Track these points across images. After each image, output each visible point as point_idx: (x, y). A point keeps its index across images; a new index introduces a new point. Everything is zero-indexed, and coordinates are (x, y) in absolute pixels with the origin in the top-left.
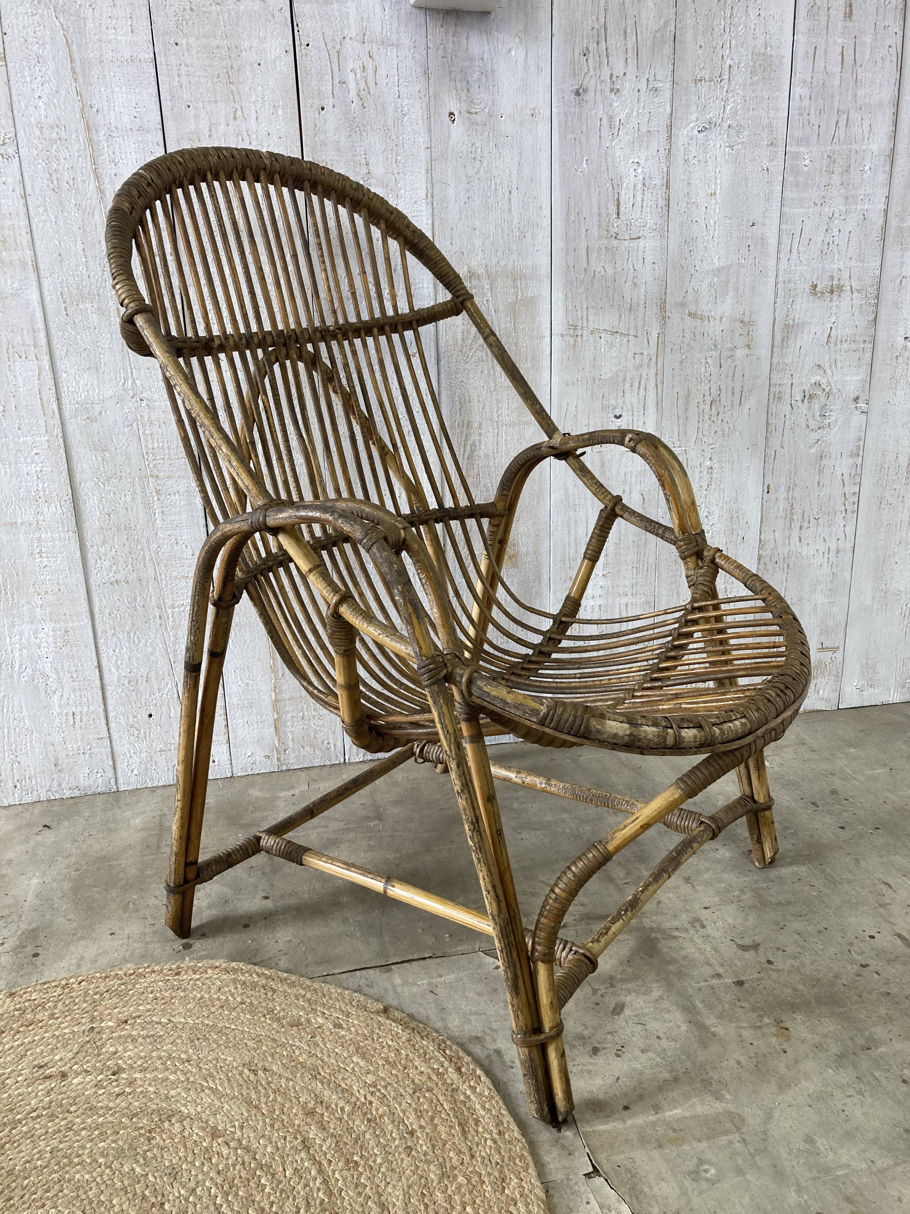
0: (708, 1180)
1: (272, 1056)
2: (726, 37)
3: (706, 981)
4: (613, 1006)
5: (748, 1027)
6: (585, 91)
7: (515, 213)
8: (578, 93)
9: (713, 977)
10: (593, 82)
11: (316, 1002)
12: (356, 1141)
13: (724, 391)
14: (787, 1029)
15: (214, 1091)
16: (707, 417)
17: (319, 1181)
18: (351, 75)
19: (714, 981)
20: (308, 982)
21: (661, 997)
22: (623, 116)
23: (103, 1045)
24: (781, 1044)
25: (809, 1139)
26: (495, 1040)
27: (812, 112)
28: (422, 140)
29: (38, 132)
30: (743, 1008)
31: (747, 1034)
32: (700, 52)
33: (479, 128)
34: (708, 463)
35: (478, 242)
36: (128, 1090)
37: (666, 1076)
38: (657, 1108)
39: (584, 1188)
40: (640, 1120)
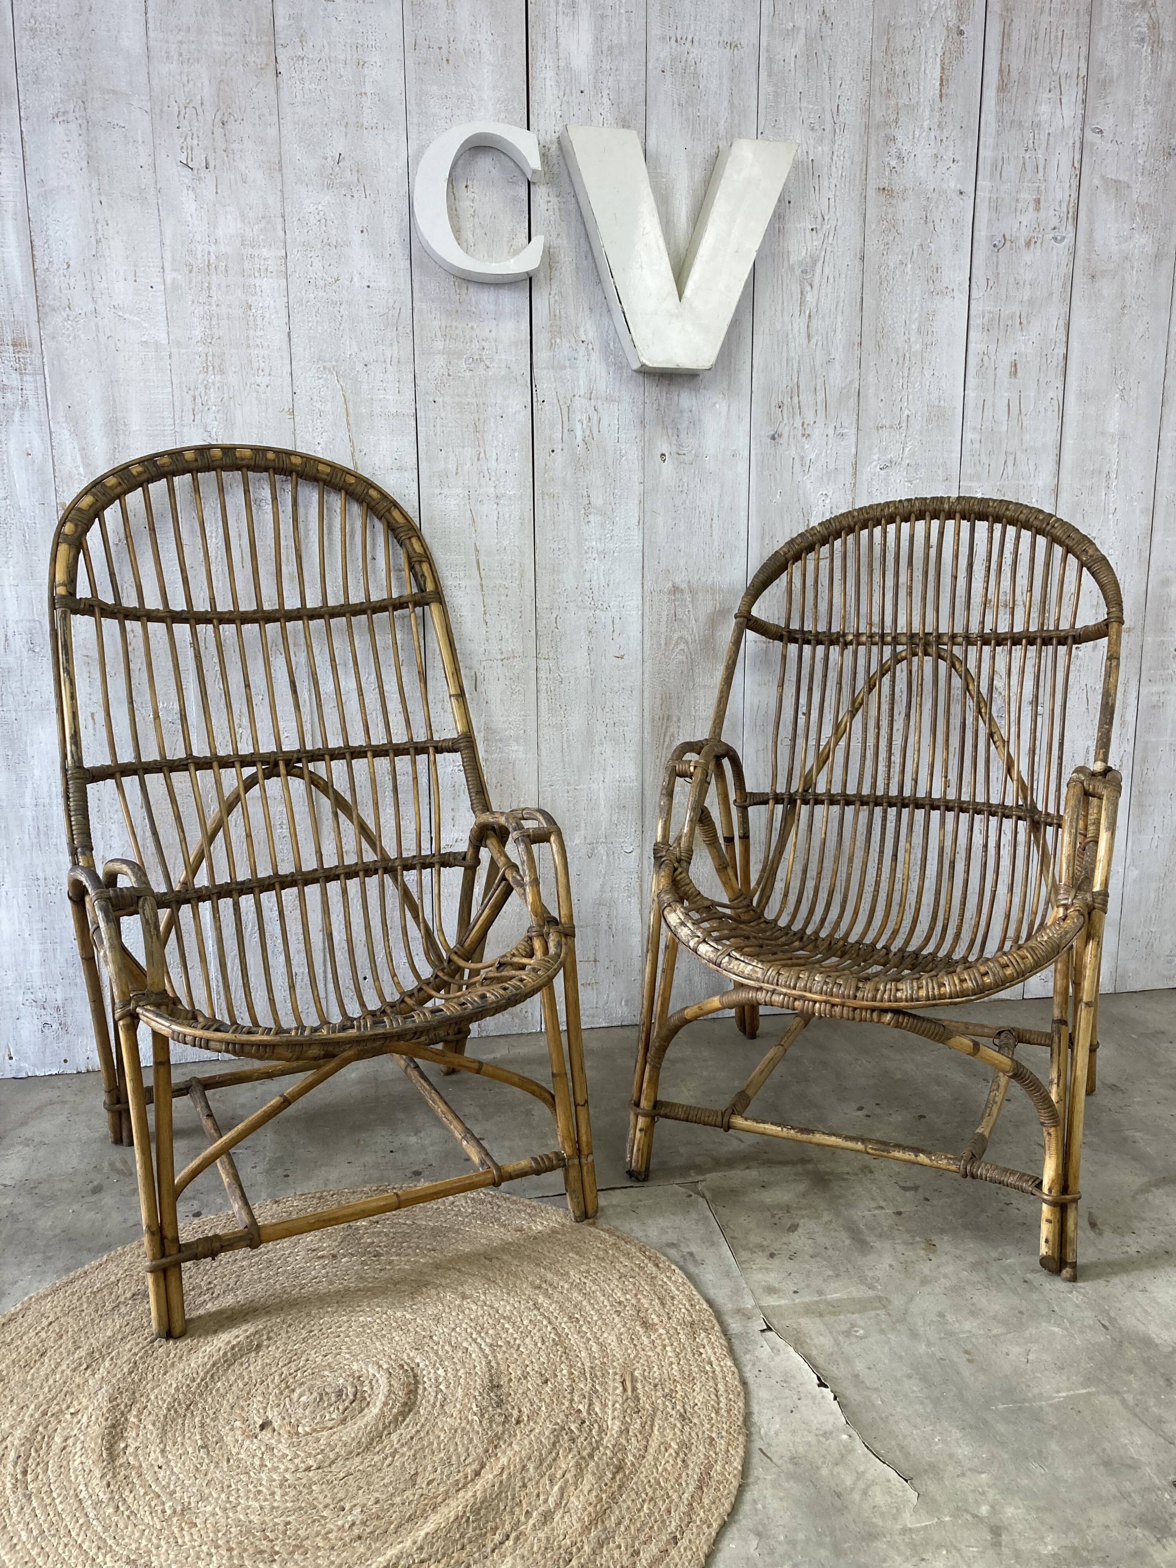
0: (857, 1336)
2: (904, 392)
3: (869, 1211)
4: (788, 1226)
5: (902, 1243)
6: (780, 436)
7: (716, 537)
8: (773, 438)
9: (876, 1208)
10: (787, 428)
11: (535, 1215)
12: (576, 1306)
14: (934, 1245)
17: (549, 1328)
18: (579, 425)
19: (876, 1212)
20: (527, 1202)
22: (813, 456)
23: (361, 1238)
24: (927, 1255)
27: (983, 453)
28: (637, 477)
30: (899, 1230)
31: (900, 1248)
32: (881, 404)
33: (687, 466)
35: (682, 562)
37: (831, 1273)
38: (820, 1293)
39: (759, 1338)
40: (807, 1299)
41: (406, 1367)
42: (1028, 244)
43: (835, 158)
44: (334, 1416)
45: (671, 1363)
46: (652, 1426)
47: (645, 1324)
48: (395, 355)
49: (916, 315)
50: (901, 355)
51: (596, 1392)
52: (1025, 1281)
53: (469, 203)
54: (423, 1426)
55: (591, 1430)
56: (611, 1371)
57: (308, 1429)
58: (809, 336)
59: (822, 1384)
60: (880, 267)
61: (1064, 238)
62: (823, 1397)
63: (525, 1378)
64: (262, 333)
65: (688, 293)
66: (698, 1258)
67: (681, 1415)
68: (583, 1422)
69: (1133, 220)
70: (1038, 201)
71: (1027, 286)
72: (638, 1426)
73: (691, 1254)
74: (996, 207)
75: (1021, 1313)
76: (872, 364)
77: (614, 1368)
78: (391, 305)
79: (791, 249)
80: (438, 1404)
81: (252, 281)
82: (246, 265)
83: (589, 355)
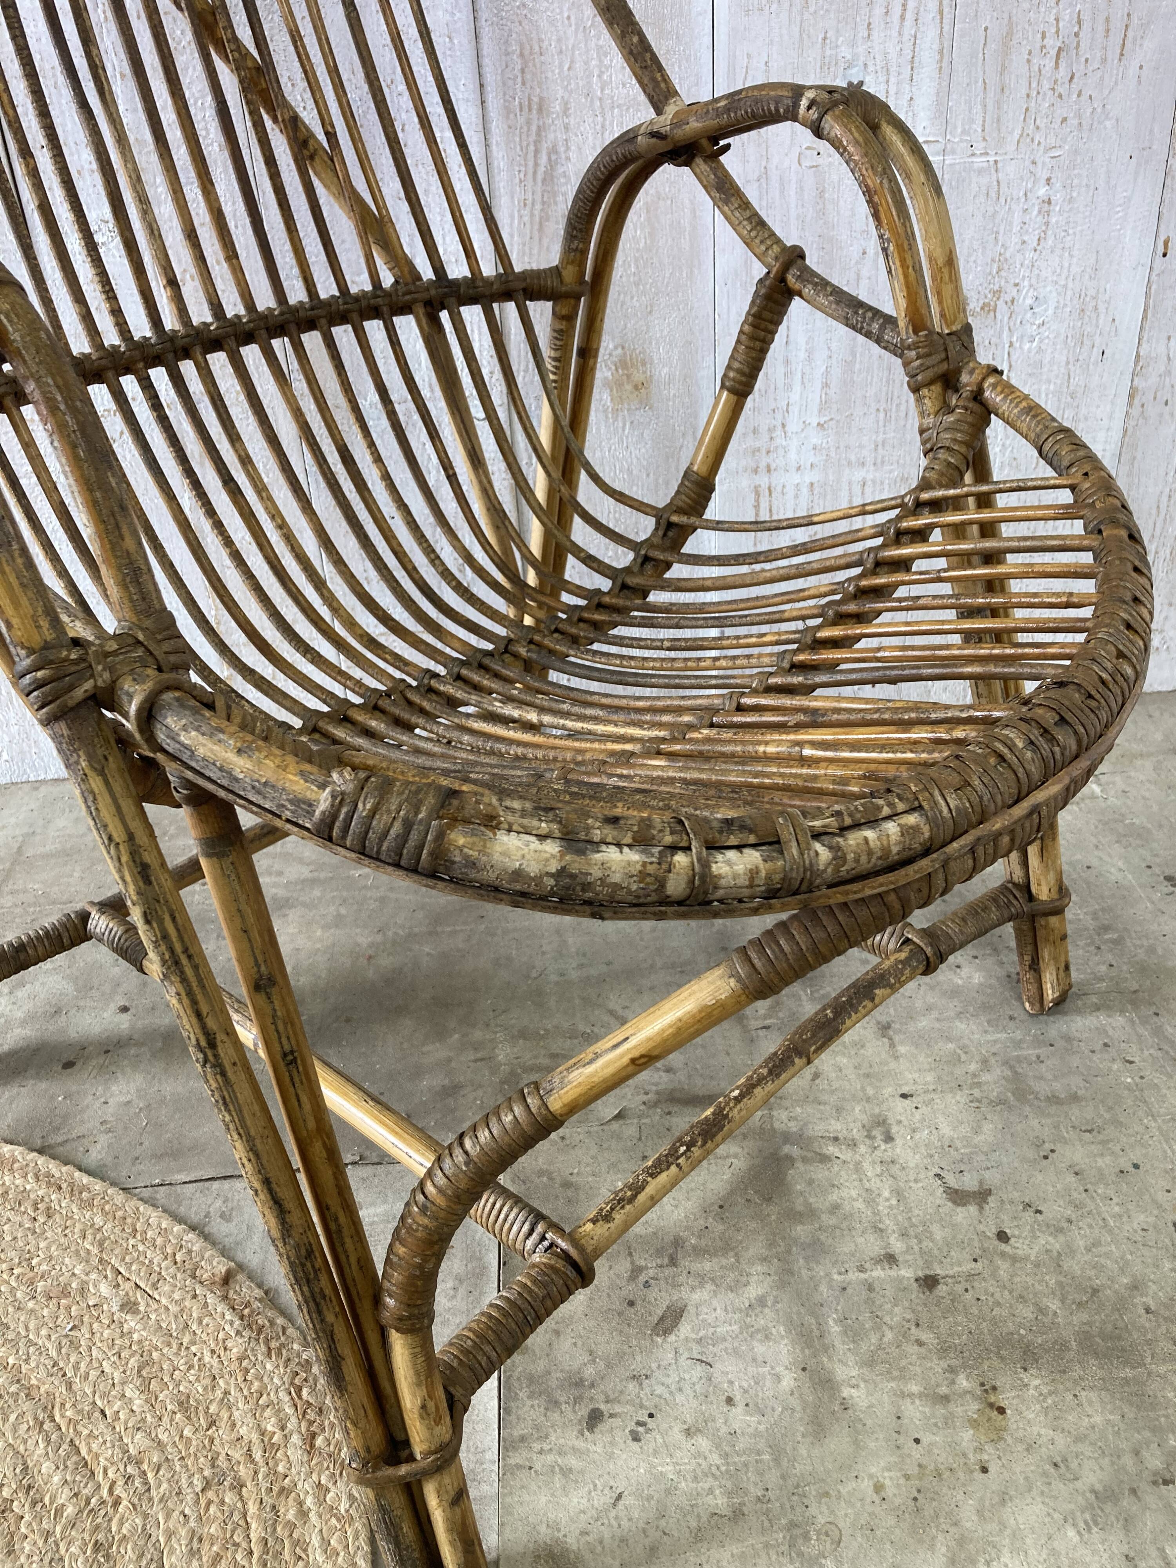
3: (861, 1269)
4: (660, 1312)
5: (921, 1395)
9: (878, 1261)
11: (114, 1246)
13: (1086, 26)
14: (1001, 1411)
16: (1046, 85)
19: (878, 1273)
20: (118, 1199)
21: (761, 1301)
24: (980, 1449)
30: (920, 1343)
31: (914, 1413)
34: (1042, 191)
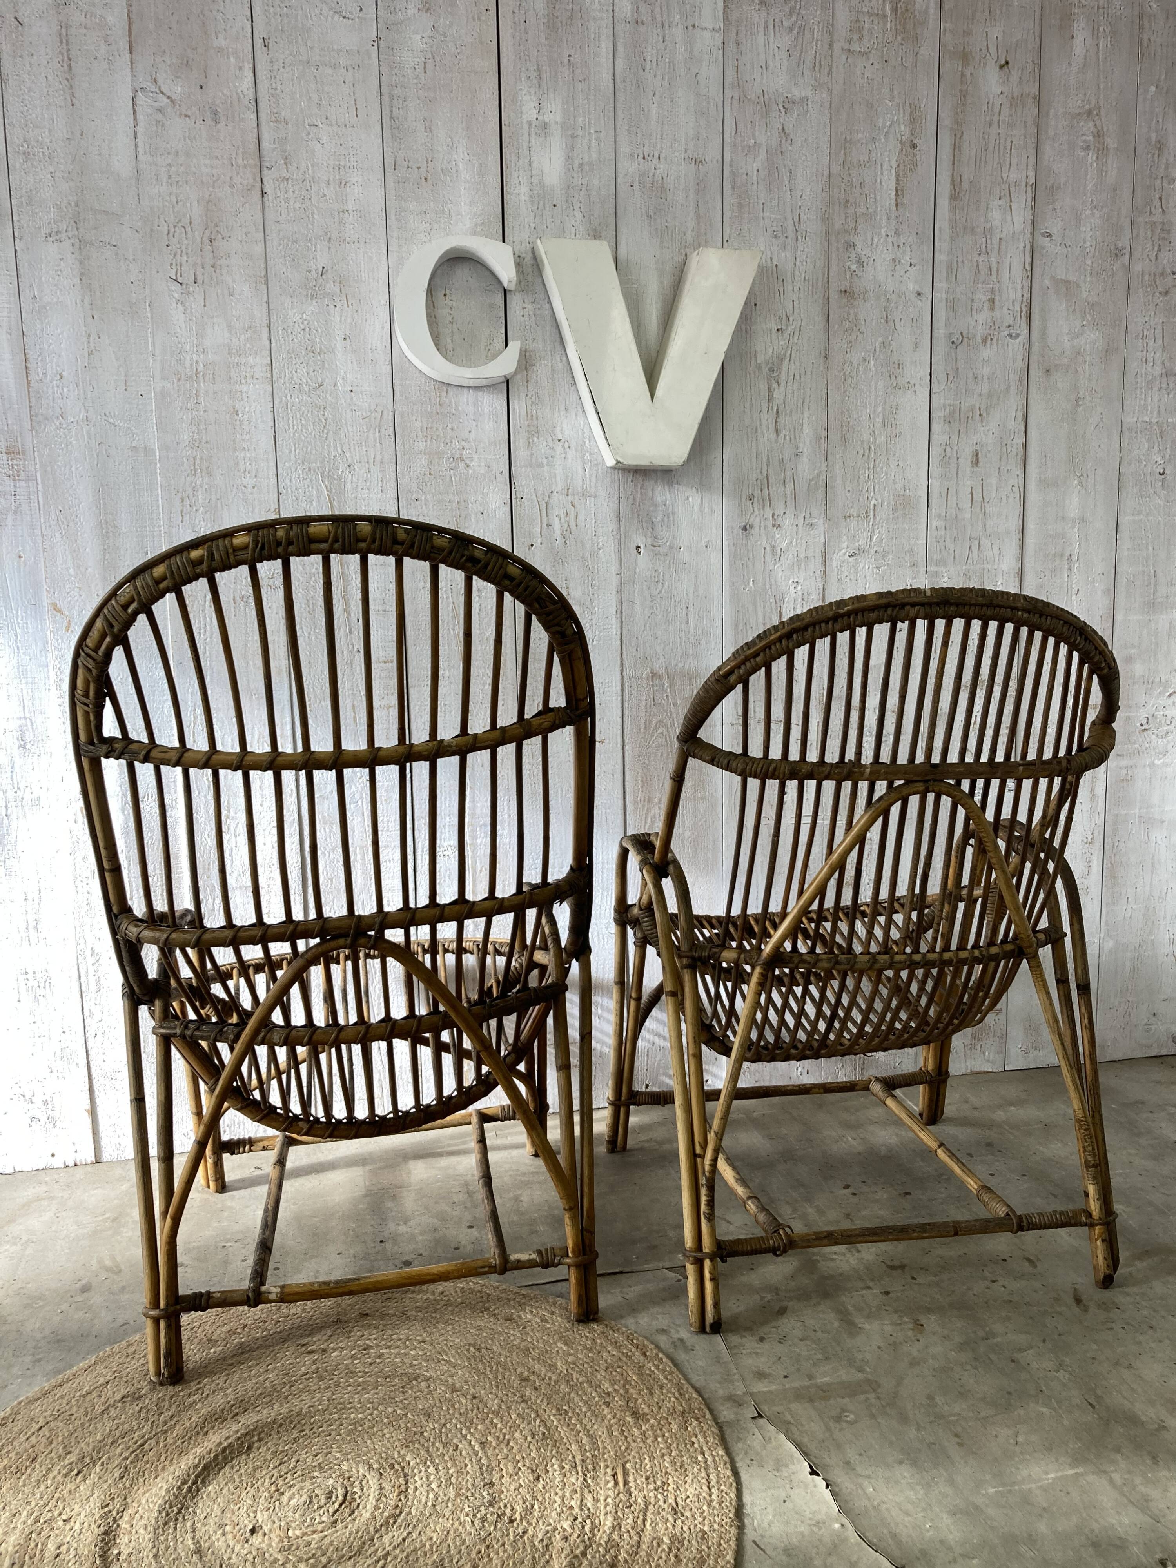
0: (847, 1422)
1: (492, 1339)
2: (871, 483)
3: (857, 1291)
5: (890, 1324)
6: (751, 527)
7: (691, 625)
8: (745, 529)
9: (863, 1288)
10: (758, 520)
14: (922, 1325)
15: (449, 1362)
18: (557, 520)
19: (864, 1292)
22: (784, 545)
24: (916, 1336)
25: (930, 1397)
26: (678, 1332)
27: (948, 540)
28: (614, 568)
29: (301, 568)
30: (887, 1310)
31: (889, 1328)
32: (848, 495)
33: (662, 558)
36: (378, 1360)
37: (820, 1356)
38: (810, 1377)
39: (750, 1425)
40: (796, 1384)
41: (396, 1466)
42: (985, 341)
43: (798, 263)
44: (324, 1519)
45: (663, 1455)
46: (644, 1520)
47: (635, 1414)
48: (378, 457)
49: (880, 409)
50: (866, 446)
51: (588, 1486)
52: (1013, 1361)
53: (447, 310)
54: (415, 1526)
55: (583, 1527)
56: (602, 1464)
57: (298, 1533)
58: (777, 431)
59: (813, 1473)
60: (843, 364)
61: (1018, 335)
62: (815, 1486)
63: (517, 1474)
64: (248, 437)
65: (659, 392)
66: (688, 1344)
67: (673, 1509)
68: (575, 1519)
69: (1083, 318)
70: (992, 301)
71: (986, 380)
72: (630, 1521)
73: (681, 1340)
74: (952, 306)
75: (1009, 1393)
76: (838, 456)
77: (606, 1460)
78: (373, 407)
79: (758, 349)
80: (430, 1504)
81: (238, 387)
82: (233, 374)
83: (565, 453)
